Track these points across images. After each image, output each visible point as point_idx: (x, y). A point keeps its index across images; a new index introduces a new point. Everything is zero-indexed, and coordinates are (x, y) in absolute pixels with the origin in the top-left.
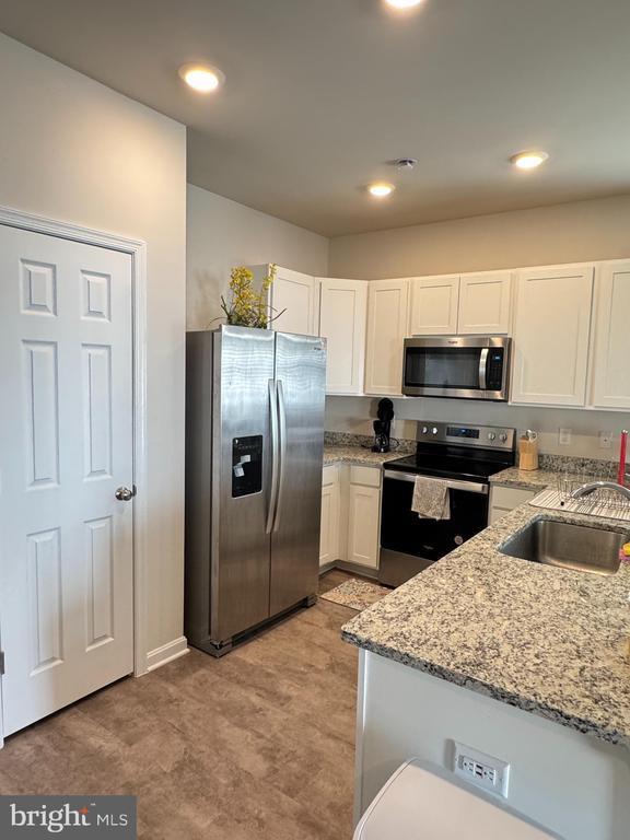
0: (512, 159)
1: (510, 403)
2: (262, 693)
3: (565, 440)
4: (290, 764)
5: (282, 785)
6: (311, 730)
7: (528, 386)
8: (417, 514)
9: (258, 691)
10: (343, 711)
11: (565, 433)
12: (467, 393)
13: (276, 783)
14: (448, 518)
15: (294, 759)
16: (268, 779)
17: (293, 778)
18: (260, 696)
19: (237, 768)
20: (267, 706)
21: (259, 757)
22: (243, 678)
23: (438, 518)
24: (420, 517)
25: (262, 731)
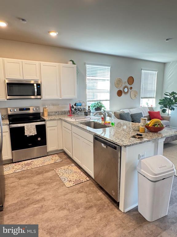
0: (49, 32)
1: (42, 99)
2: (34, 203)
3: (51, 107)
4: (69, 205)
5: (75, 209)
6: (60, 198)
7: (46, 94)
8: (26, 135)
9: (33, 204)
10: (58, 190)
11: (51, 106)
12: (33, 97)
13: (73, 210)
14: (36, 134)
15: (68, 204)
16: (71, 211)
17: (74, 206)
18: (36, 204)
19: (62, 218)
20: (42, 204)
21: (61, 211)
22: (22, 206)
23: (34, 135)
24: (28, 136)
25: (52, 208)
